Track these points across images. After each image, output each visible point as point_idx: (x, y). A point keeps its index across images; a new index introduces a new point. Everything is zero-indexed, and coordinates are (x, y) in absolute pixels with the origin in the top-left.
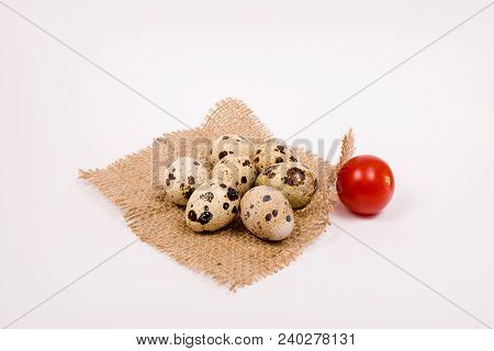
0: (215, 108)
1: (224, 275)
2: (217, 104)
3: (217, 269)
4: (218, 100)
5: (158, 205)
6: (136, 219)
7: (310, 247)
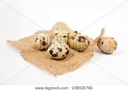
0: (55, 24)
1: (52, 70)
2: (56, 23)
3: (50, 68)
4: (56, 22)
5: (33, 50)
6: (24, 54)
7: (87, 63)
